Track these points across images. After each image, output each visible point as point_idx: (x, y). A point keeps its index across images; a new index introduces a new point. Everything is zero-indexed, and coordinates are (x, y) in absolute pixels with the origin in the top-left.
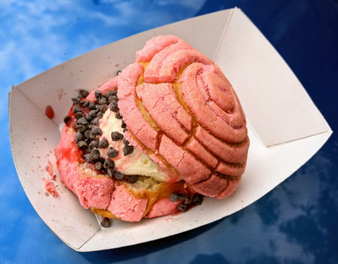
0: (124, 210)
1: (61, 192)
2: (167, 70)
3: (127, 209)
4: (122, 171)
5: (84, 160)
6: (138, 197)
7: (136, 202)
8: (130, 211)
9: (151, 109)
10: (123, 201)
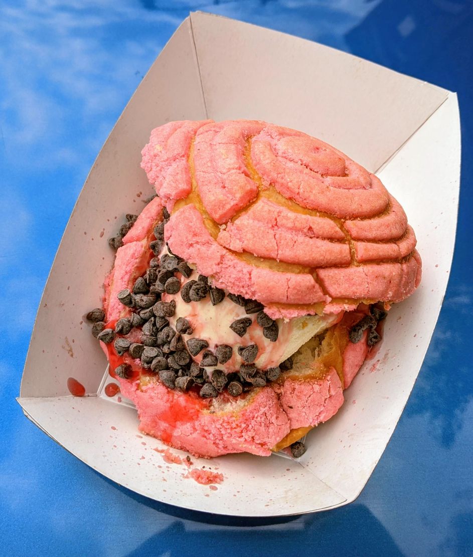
0: (318, 409)
1: (216, 469)
2: (239, 185)
3: (323, 403)
4: (274, 366)
5: (209, 400)
6: (323, 376)
7: (327, 384)
8: (326, 402)
9: (276, 253)
10: (309, 398)
